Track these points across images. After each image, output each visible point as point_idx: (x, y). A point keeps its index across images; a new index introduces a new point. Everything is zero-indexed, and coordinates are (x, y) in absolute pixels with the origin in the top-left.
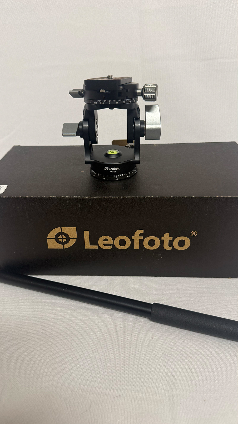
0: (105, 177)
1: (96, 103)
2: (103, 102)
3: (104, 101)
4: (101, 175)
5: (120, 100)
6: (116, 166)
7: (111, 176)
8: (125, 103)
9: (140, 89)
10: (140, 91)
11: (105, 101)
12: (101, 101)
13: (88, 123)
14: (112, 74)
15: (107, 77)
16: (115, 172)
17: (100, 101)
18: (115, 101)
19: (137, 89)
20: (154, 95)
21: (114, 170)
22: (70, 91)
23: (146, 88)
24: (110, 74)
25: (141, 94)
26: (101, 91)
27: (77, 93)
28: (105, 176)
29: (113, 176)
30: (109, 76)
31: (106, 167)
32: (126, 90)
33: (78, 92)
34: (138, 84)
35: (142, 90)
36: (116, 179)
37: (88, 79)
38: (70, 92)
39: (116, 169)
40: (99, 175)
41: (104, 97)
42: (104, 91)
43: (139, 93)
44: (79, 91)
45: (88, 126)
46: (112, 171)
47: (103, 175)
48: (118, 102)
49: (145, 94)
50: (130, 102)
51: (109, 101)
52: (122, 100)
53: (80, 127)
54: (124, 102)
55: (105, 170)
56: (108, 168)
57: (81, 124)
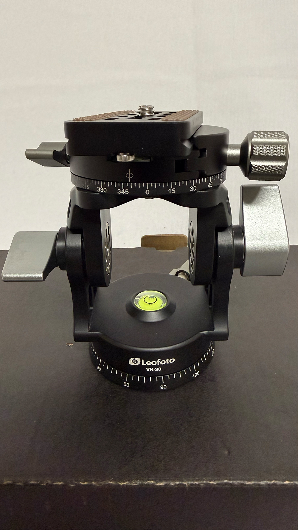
0: (129, 381)
1: (104, 190)
2: (127, 190)
3: (129, 185)
4: (119, 374)
5: (181, 184)
6: (163, 355)
7: (148, 380)
8: (196, 191)
9: (234, 147)
10: (237, 152)
11: (133, 186)
12: (121, 185)
13: (82, 237)
14: (152, 104)
15: (139, 111)
16: (160, 369)
17: (117, 185)
18: (166, 185)
19: (227, 146)
20: (282, 164)
21: (157, 366)
22: (27, 150)
23: (258, 144)
24: (147, 103)
25: (238, 161)
26: (119, 159)
27: (50, 155)
28: (130, 378)
29: (154, 379)
30: (142, 109)
31: (135, 357)
32: (199, 151)
33: (52, 153)
34: (228, 131)
35: (244, 147)
36: (162, 387)
37: (77, 119)
38: (28, 152)
39: (163, 362)
40: (114, 372)
41: (130, 175)
42: (132, 159)
43: (233, 157)
44: (55, 151)
45: (82, 244)
46: (151, 366)
47: (124, 376)
48: (173, 190)
49: (254, 163)
50: (209, 186)
51: (145, 186)
52: (188, 183)
53: (60, 244)
54: (193, 189)
55: (131, 363)
56: (139, 360)
57: (61, 235)
